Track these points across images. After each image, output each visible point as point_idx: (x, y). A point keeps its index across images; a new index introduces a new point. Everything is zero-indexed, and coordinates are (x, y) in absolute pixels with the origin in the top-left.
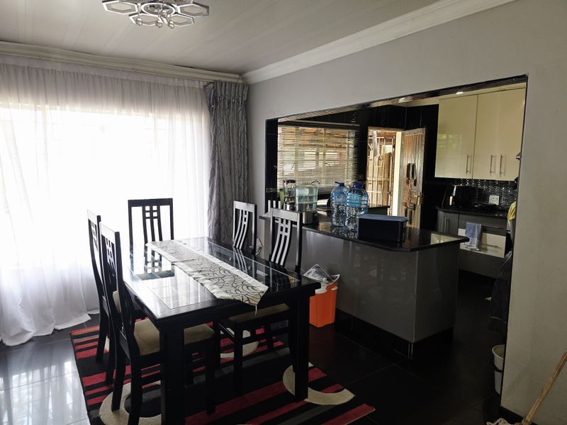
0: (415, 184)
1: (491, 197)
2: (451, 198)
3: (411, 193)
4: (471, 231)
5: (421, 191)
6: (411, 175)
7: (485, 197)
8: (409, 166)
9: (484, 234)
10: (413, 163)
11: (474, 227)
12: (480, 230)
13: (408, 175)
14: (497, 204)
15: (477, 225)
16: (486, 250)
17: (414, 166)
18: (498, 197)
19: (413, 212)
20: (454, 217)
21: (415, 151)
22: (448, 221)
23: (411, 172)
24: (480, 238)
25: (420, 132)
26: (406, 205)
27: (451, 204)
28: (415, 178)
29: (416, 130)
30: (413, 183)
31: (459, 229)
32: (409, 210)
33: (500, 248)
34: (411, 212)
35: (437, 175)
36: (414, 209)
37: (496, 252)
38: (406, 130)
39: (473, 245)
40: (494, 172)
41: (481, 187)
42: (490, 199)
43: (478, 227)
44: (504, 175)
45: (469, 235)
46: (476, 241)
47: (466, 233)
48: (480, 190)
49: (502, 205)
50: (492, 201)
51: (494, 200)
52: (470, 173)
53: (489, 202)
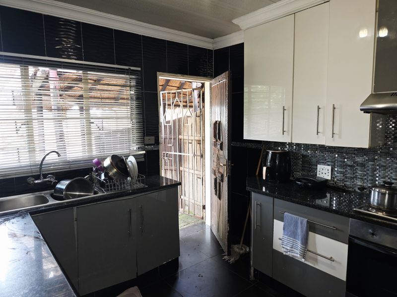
0: (222, 148)
1: (320, 167)
2: (265, 169)
4: (292, 228)
5: (227, 158)
6: (218, 136)
7: (310, 166)
8: (216, 124)
10: (220, 120)
11: (296, 223)
12: (304, 228)
13: (215, 136)
14: (329, 178)
15: (300, 219)
16: (316, 261)
18: (330, 168)
22: (260, 205)
23: (217, 131)
24: (305, 241)
26: (215, 173)
27: (264, 178)
28: (221, 140)
29: (220, 77)
30: (220, 146)
31: (275, 220)
33: (340, 263)
36: (222, 182)
37: (334, 268)
39: (295, 250)
40: (323, 133)
41: (305, 153)
42: (318, 170)
43: (301, 223)
44: (340, 137)
45: (290, 233)
46: (299, 244)
47: (284, 229)
48: (304, 156)
49: (336, 179)
50: (320, 173)
51: (324, 172)
52: (288, 135)
53: (318, 175)
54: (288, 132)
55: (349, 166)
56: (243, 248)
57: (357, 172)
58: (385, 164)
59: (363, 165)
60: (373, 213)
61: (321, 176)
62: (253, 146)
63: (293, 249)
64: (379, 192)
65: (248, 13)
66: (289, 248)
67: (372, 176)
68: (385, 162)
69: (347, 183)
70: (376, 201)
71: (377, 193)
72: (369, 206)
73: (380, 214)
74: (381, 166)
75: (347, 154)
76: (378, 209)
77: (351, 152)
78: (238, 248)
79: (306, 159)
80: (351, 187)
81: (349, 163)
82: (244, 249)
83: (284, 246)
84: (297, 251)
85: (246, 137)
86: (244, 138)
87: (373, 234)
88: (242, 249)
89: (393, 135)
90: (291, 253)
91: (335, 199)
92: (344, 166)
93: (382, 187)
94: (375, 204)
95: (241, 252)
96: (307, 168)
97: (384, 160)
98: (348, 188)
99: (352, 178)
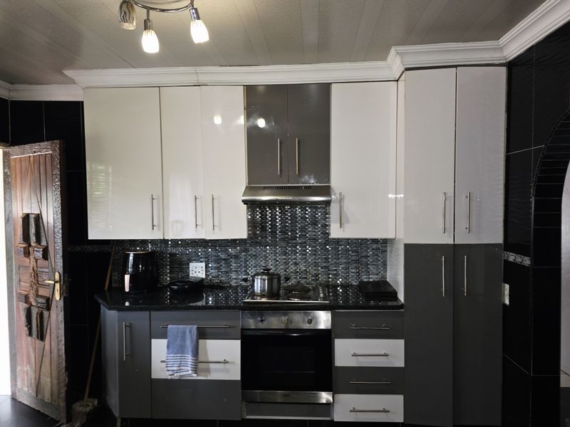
0: (46, 255)
1: (192, 265)
2: (127, 277)
3: (36, 275)
4: (178, 342)
5: (61, 270)
6: (33, 239)
7: (180, 265)
8: (26, 218)
9: (201, 341)
10: (37, 212)
11: (184, 333)
12: (195, 337)
13: (26, 237)
14: (204, 277)
15: (188, 327)
16: (208, 371)
17: (38, 218)
18: (203, 264)
19: (46, 313)
20: (140, 319)
21: (38, 188)
22: (130, 327)
23: (32, 230)
24: (196, 353)
25: (45, 150)
26: (26, 299)
27: (127, 289)
28: (44, 243)
29: (36, 146)
30: (39, 255)
31: (153, 340)
32: (35, 312)
33: (234, 363)
34: (41, 316)
35: (93, 235)
36: (49, 308)
37: (227, 371)
38: (13, 144)
39: (183, 368)
40: (202, 226)
41: (174, 251)
42: (191, 269)
43: (190, 332)
44: (220, 229)
45: (175, 350)
46: (189, 358)
47: (168, 347)
48: (172, 255)
49: (210, 277)
50: (193, 272)
51: (197, 270)
52: (159, 229)
53: (191, 275)
54: (159, 226)
55: (224, 260)
56: (88, 403)
57: (231, 265)
58: (255, 254)
59: (236, 257)
60: (259, 300)
61: (195, 275)
62: (96, 249)
63: (181, 368)
64: (261, 279)
65: (93, 69)
66: (175, 368)
67: (245, 267)
68: (255, 251)
69: (223, 278)
70: (259, 289)
71: (259, 280)
72: (253, 295)
73: (264, 300)
74: (252, 256)
75: (220, 246)
76: (262, 296)
77: (224, 245)
78: (81, 406)
79: (175, 258)
80: (226, 283)
81: (223, 256)
82: (91, 404)
83: (169, 368)
84: (186, 368)
85: (91, 236)
86: (89, 238)
87: (262, 321)
88: (88, 406)
89: (261, 224)
90: (178, 374)
91: (210, 299)
92: (218, 260)
93: (263, 274)
94: (259, 292)
95: (88, 409)
96: (177, 269)
97: (254, 250)
98: (223, 283)
99: (227, 272)
